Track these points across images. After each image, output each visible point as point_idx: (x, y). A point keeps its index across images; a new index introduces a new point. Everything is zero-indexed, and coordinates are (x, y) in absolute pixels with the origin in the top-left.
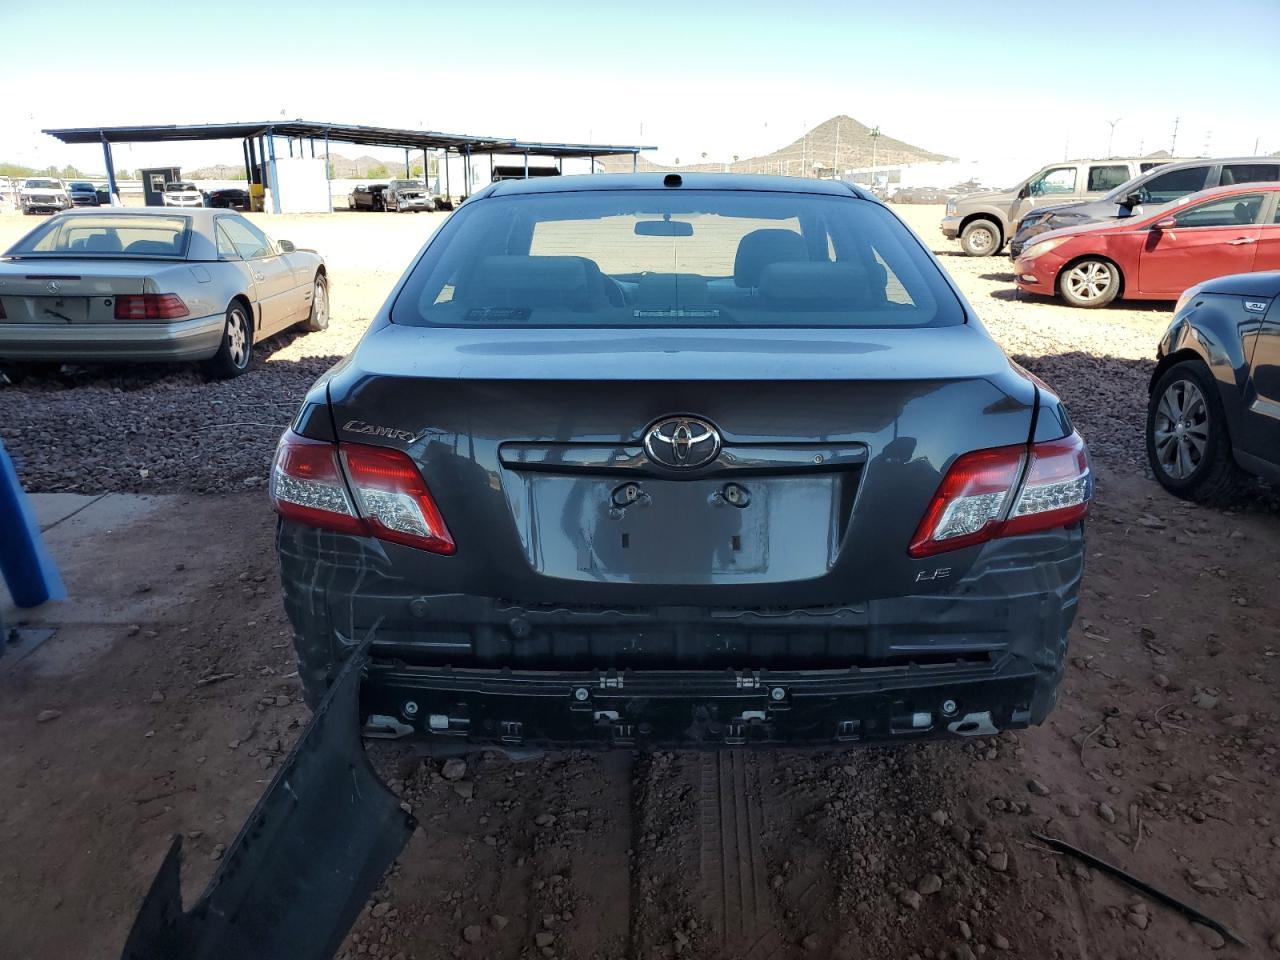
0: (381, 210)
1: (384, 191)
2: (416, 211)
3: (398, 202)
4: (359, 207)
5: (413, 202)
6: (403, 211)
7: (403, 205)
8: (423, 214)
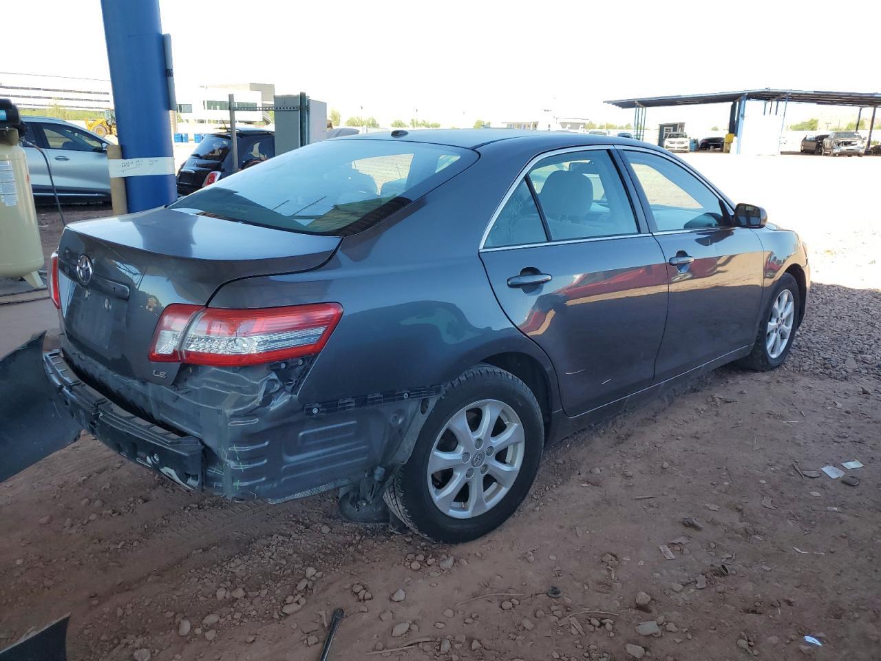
0: (820, 154)
1: (825, 140)
2: (850, 156)
3: (833, 148)
4: (805, 152)
5: (844, 148)
6: (834, 155)
7: (836, 151)
8: (855, 158)
